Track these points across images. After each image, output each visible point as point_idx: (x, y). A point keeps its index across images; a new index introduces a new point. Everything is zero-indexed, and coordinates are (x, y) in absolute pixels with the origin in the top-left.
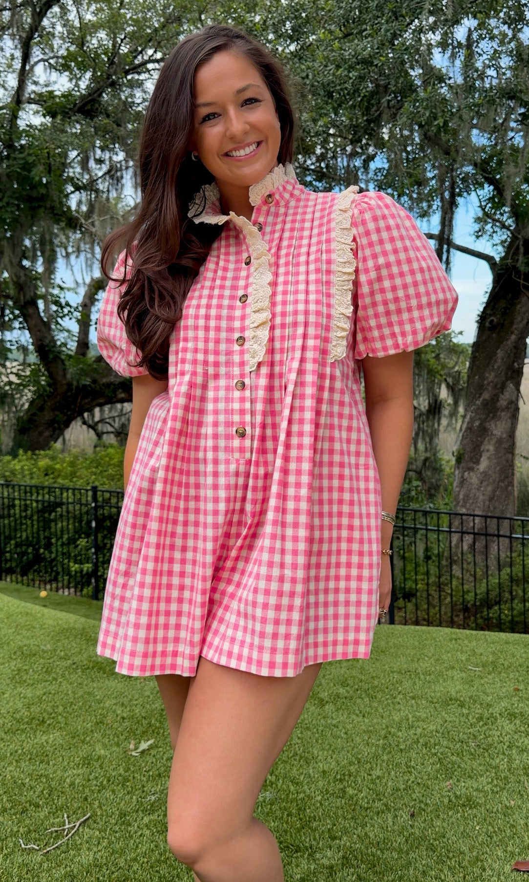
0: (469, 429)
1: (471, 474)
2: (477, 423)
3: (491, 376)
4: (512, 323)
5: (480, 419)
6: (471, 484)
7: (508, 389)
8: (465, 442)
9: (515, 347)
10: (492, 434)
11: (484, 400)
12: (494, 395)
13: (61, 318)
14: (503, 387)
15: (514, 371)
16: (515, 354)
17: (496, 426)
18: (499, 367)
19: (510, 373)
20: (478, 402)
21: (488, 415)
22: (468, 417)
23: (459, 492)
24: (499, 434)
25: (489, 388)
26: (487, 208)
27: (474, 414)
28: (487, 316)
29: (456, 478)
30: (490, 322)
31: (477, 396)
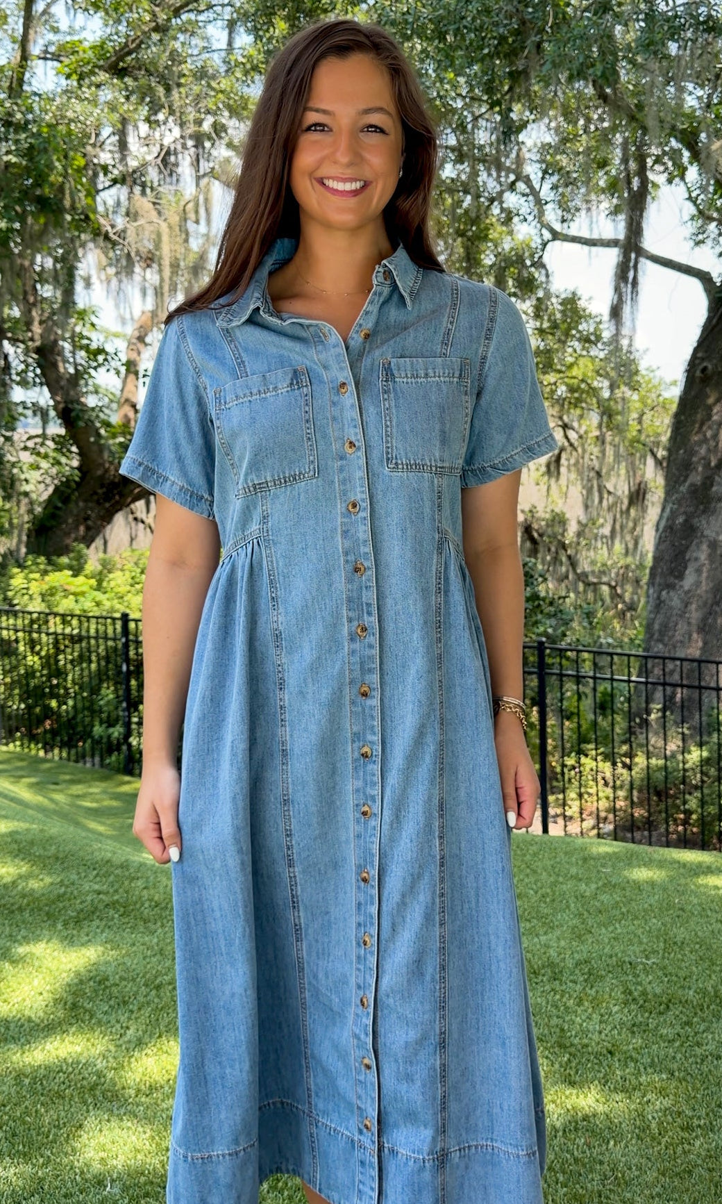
0: (670, 527)
1: (672, 593)
2: (681, 520)
5: (686, 512)
6: (671, 608)
8: (662, 547)
10: (702, 536)
11: (692, 485)
12: (707, 478)
13: (95, 368)
17: (708, 523)
20: (683, 489)
21: (698, 507)
22: (668, 510)
23: (654, 619)
24: (712, 534)
25: (700, 469)
26: (699, 202)
27: (675, 506)
28: (697, 361)
29: (651, 599)
30: (704, 370)
31: (682, 478)
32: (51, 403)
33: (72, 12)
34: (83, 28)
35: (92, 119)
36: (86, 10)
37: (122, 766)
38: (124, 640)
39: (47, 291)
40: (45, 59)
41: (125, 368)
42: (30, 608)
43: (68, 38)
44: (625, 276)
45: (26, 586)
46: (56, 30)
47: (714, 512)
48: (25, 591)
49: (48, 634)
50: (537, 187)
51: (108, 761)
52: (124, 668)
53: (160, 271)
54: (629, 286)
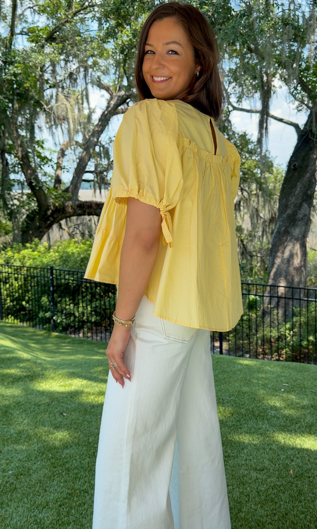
0: (278, 232)
1: (279, 260)
2: (283, 229)
3: (293, 200)
4: (307, 166)
5: (285, 226)
7: (303, 207)
8: (276, 240)
9: (309, 181)
10: (292, 236)
11: (288, 214)
12: (295, 211)
13: (43, 165)
14: (300, 205)
15: (307, 196)
16: (309, 185)
17: (295, 230)
18: (298, 193)
19: (305, 197)
20: (285, 216)
21: (290, 223)
22: (278, 225)
23: (271, 270)
24: (297, 235)
25: (292, 207)
26: (294, 94)
27: (281, 223)
28: (292, 162)
29: (270, 262)
30: (295, 165)
31: (284, 211)
32: (25, 179)
33: (33, 14)
34: (38, 21)
35: (38, 61)
36: (39, 14)
37: (51, 328)
38: (51, 277)
39: (23, 133)
40: (22, 34)
41: (56, 165)
42: (15, 264)
43: (32, 26)
44: (263, 125)
45: (13, 255)
46: (26, 22)
47: (297, 225)
48: (12, 257)
49: (21, 275)
50: (227, 87)
51: (45, 327)
52: (51, 289)
53: (69, 124)
54: (264, 130)
